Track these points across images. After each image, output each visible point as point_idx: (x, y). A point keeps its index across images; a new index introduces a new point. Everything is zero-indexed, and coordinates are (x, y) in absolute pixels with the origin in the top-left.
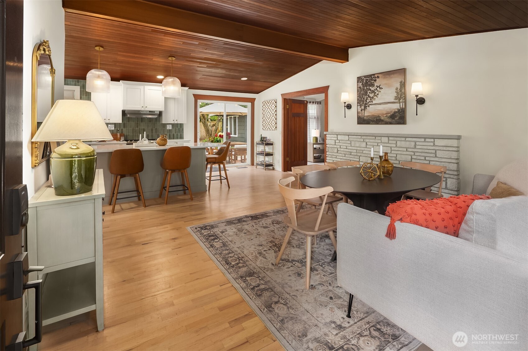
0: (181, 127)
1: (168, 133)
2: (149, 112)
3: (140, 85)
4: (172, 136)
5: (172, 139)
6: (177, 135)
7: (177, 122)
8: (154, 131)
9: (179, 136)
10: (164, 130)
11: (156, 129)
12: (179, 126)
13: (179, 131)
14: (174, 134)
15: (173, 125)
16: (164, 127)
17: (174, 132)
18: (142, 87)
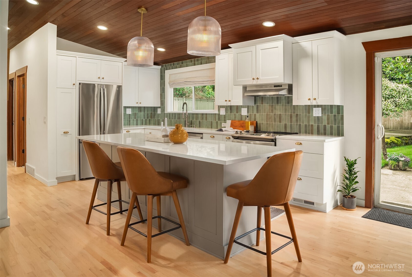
0: (338, 113)
1: (315, 122)
2: (275, 86)
3: (255, 44)
4: (322, 130)
5: (322, 134)
6: (331, 127)
7: (317, 102)
8: (294, 119)
9: (335, 131)
10: (309, 117)
11: (297, 115)
12: (335, 110)
13: (335, 120)
14: (325, 126)
15: (324, 108)
16: (309, 113)
17: (325, 122)
18: (253, 48)
